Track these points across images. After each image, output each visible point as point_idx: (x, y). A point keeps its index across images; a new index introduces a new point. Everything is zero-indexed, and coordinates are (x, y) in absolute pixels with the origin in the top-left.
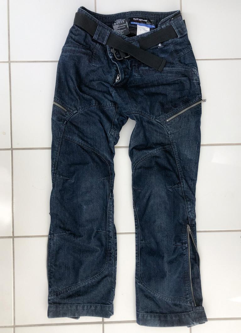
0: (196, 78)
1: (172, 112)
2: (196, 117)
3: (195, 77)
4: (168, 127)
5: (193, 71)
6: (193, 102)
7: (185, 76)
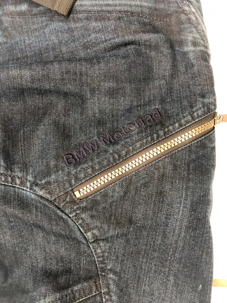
0: (194, 38)
1: (97, 160)
2: (191, 184)
3: (191, 32)
4: (83, 216)
5: (183, 12)
6: (181, 125)
7: (155, 30)
